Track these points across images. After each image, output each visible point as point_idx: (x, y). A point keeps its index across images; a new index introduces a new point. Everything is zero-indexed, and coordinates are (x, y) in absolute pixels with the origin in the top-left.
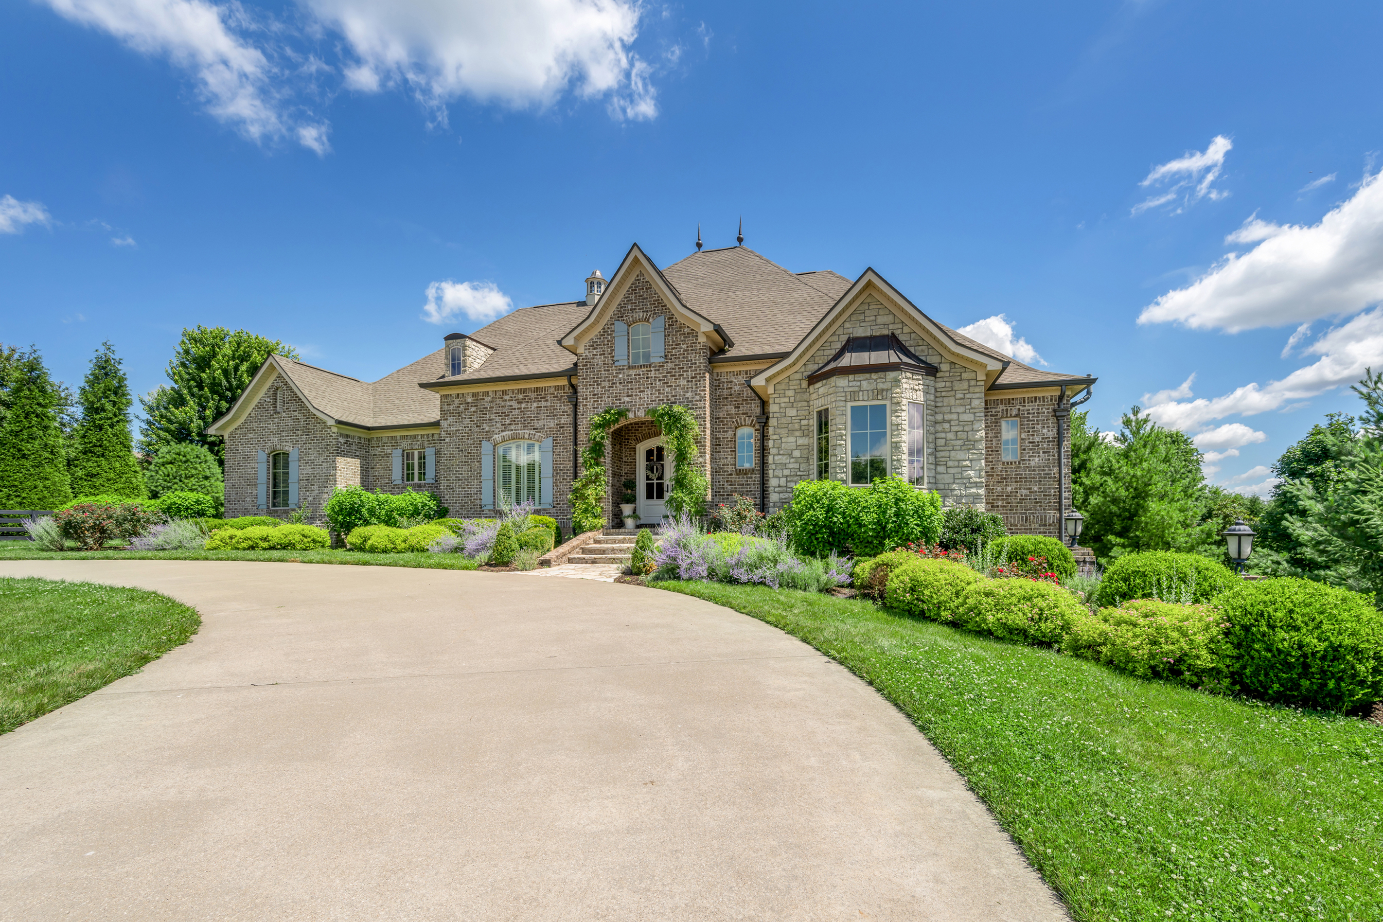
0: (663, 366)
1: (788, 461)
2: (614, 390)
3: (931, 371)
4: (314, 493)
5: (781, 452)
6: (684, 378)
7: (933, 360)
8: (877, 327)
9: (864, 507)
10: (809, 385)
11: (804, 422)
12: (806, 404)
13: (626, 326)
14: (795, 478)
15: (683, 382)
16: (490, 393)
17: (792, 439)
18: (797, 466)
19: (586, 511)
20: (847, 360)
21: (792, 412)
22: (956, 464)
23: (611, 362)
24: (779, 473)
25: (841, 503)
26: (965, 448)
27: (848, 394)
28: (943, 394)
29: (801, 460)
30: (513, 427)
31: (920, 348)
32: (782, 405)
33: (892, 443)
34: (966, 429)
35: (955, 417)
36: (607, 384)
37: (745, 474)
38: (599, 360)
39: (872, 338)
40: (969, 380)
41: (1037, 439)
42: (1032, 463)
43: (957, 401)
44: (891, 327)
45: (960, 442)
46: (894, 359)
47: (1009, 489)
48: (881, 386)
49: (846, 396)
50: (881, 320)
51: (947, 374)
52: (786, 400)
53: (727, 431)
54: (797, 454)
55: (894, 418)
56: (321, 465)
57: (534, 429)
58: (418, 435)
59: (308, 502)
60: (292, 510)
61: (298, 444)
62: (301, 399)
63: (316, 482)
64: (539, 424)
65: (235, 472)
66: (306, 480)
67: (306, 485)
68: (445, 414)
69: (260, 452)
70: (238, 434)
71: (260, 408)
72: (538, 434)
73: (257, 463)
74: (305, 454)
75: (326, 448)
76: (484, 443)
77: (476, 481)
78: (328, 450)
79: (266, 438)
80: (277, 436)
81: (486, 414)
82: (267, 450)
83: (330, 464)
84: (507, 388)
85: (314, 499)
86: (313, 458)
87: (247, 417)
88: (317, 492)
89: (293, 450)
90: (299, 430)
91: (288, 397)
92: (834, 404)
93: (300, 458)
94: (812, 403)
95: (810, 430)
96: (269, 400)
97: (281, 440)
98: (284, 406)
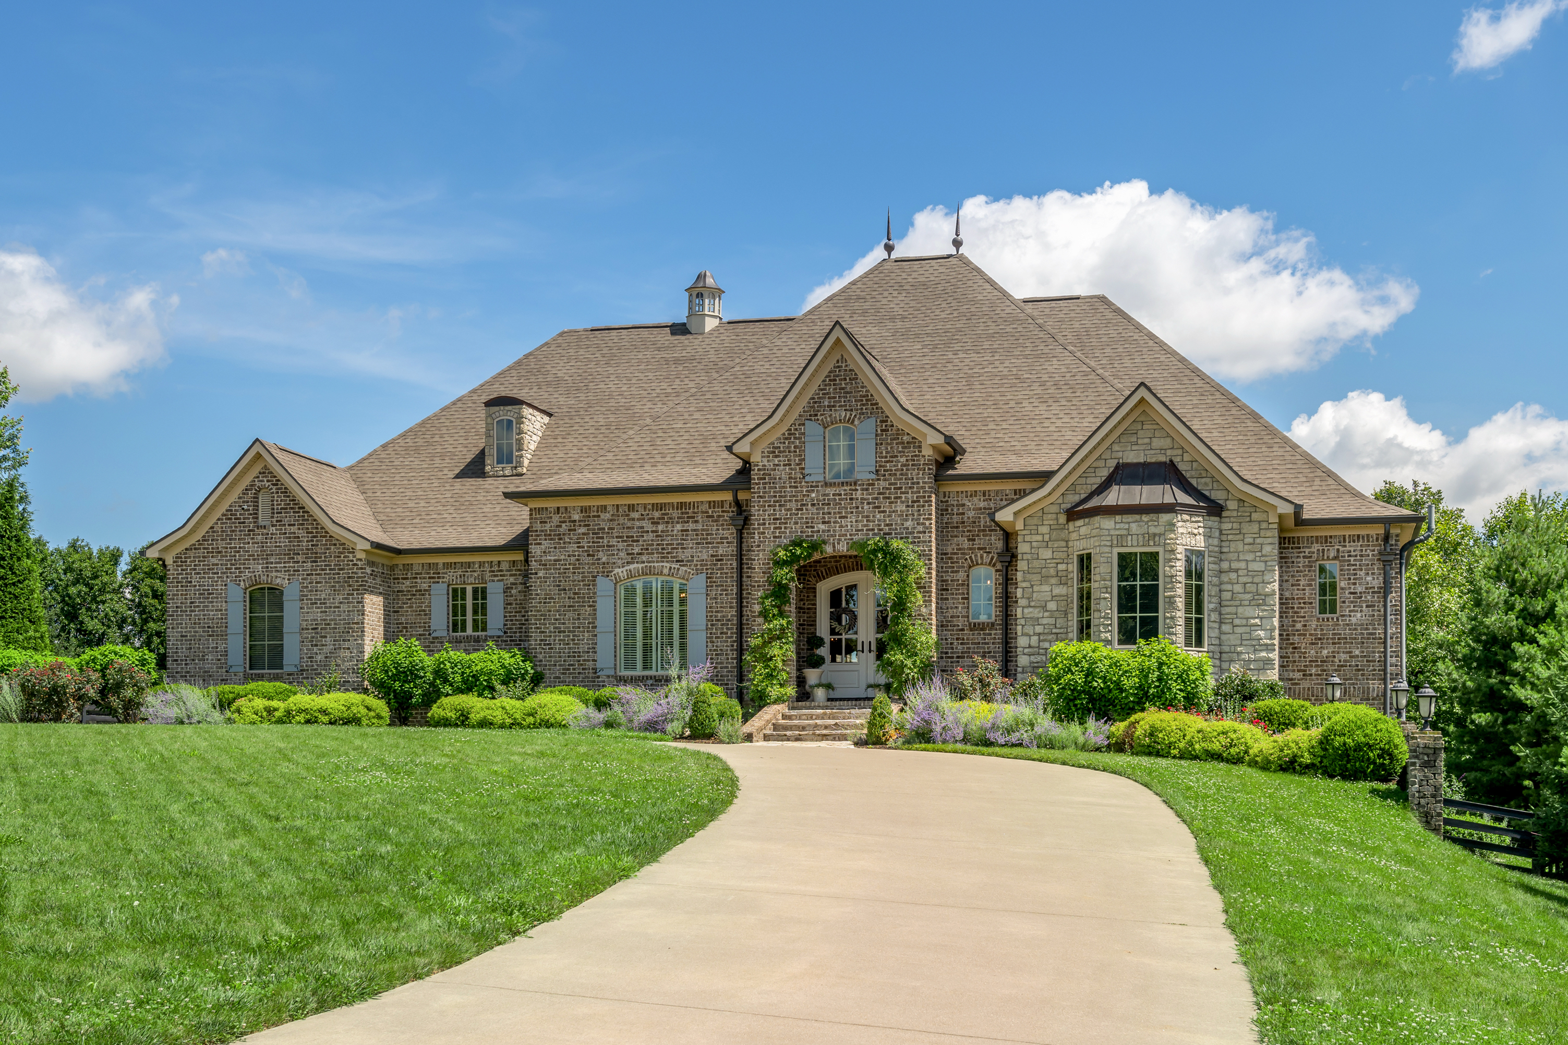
0: (873, 484)
1: (1041, 615)
2: (804, 515)
3: (1215, 509)
4: (326, 650)
5: (1032, 604)
6: (902, 502)
7: (1218, 496)
8: (1153, 452)
9: (1126, 672)
10: (1068, 520)
11: (1062, 567)
12: (1064, 544)
13: (821, 428)
14: (1050, 637)
15: (901, 507)
16: (609, 508)
17: (1046, 588)
18: (1052, 621)
19: (770, 676)
20: (1113, 497)
21: (1046, 554)
22: (1244, 622)
23: (799, 475)
24: (1028, 630)
25: (1101, 667)
26: (1253, 603)
27: (1114, 538)
28: (1230, 537)
29: (1057, 614)
30: (644, 558)
31: (1204, 480)
32: (1034, 544)
33: (1165, 597)
34: (1256, 580)
35: (1243, 565)
36: (793, 505)
37: (982, 629)
38: (782, 473)
39: (1145, 465)
40: (1259, 522)
41: (1359, 589)
42: (1354, 620)
43: (1246, 547)
44: (1169, 452)
45: (1248, 596)
46: (1169, 499)
47: (1325, 652)
48: (1152, 530)
49: (1112, 540)
50: (1157, 443)
51: (1235, 514)
52: (1039, 538)
53: (957, 572)
54: (1052, 606)
55: (1167, 569)
56: (339, 607)
57: (677, 561)
58: (473, 563)
59: (316, 661)
60: (288, 675)
61: (299, 575)
62: (304, 508)
63: (330, 633)
64: (684, 555)
65: (187, 615)
66: (313, 629)
67: (313, 637)
68: (538, 536)
69: (231, 586)
70: (190, 557)
71: (230, 519)
72: (684, 568)
73: (226, 602)
74: (311, 591)
75: (346, 582)
76: (599, 579)
77: (586, 634)
78: (350, 586)
79: (240, 564)
80: (260, 562)
81: (602, 538)
82: (242, 583)
83: (354, 607)
84: (635, 502)
85: (326, 657)
86: (323, 596)
87: (207, 532)
88: (332, 647)
89: (289, 584)
90: (299, 554)
91: (280, 504)
92: (1098, 550)
93: (302, 596)
94: (1072, 544)
95: (1069, 577)
96: (245, 507)
97: (267, 568)
98: (273, 517)
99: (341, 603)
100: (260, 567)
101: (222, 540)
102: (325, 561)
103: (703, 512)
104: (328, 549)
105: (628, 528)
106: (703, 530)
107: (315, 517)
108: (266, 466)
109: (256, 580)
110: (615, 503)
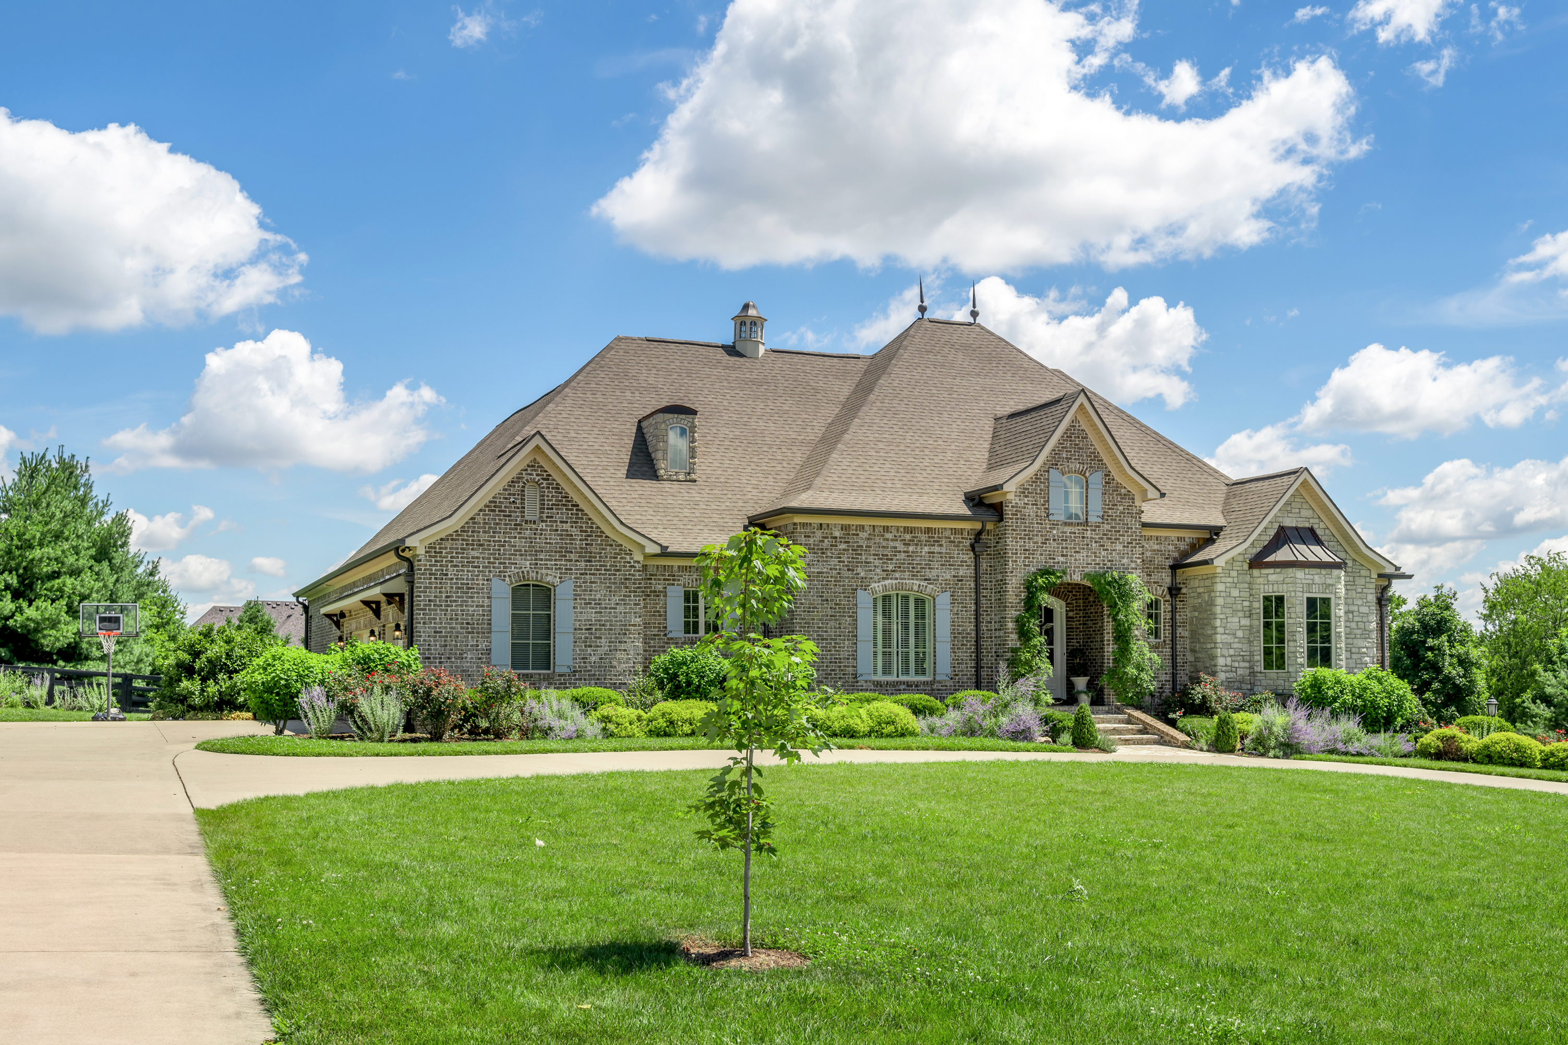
0: (1099, 527)
1: (1232, 640)
2: (1048, 548)
4: (601, 651)
5: (1227, 632)
6: (1121, 543)
8: (1300, 519)
10: (1254, 568)
11: (1246, 604)
12: (1247, 586)
13: (1061, 476)
15: (1119, 547)
16: (867, 528)
17: (1236, 620)
21: (1235, 593)
22: (1358, 650)
23: (1044, 514)
24: (1225, 652)
26: (1363, 636)
27: (1305, 586)
28: (1349, 587)
29: (1243, 641)
30: (897, 575)
31: (1331, 543)
32: (1228, 585)
33: (1336, 632)
34: (1364, 619)
35: (1356, 608)
36: (1039, 539)
37: (1156, 648)
38: (1031, 510)
39: (1298, 528)
40: (1365, 577)
43: (1358, 595)
44: (1311, 521)
45: (1359, 632)
48: (1329, 581)
49: (1303, 587)
50: (1303, 513)
51: (1352, 570)
52: (1230, 580)
54: (1240, 634)
55: (1336, 611)
56: (615, 608)
57: (925, 580)
59: (590, 663)
60: (559, 675)
61: (571, 574)
62: (578, 506)
63: (605, 634)
64: (932, 574)
65: (442, 610)
66: (586, 629)
67: (586, 638)
69: (496, 582)
70: (446, 548)
71: (494, 511)
72: (931, 586)
73: (488, 598)
74: (585, 591)
75: (622, 583)
76: (860, 593)
77: (847, 642)
78: (627, 587)
79: (505, 559)
80: (529, 558)
81: (861, 554)
82: (507, 579)
83: (630, 608)
84: (889, 524)
85: (601, 659)
86: (598, 596)
87: (467, 523)
88: (607, 648)
89: (561, 582)
90: (571, 552)
91: (551, 500)
92: (1293, 594)
93: (575, 595)
94: (1257, 587)
95: (1254, 612)
96: (512, 500)
97: (536, 564)
98: (543, 513)
99: (617, 604)
100: (528, 563)
101: (485, 532)
102: (600, 561)
103: (946, 538)
104: (603, 549)
105: (883, 547)
106: (946, 553)
107: (591, 516)
108: (535, 459)
109: (524, 577)
110: (872, 524)
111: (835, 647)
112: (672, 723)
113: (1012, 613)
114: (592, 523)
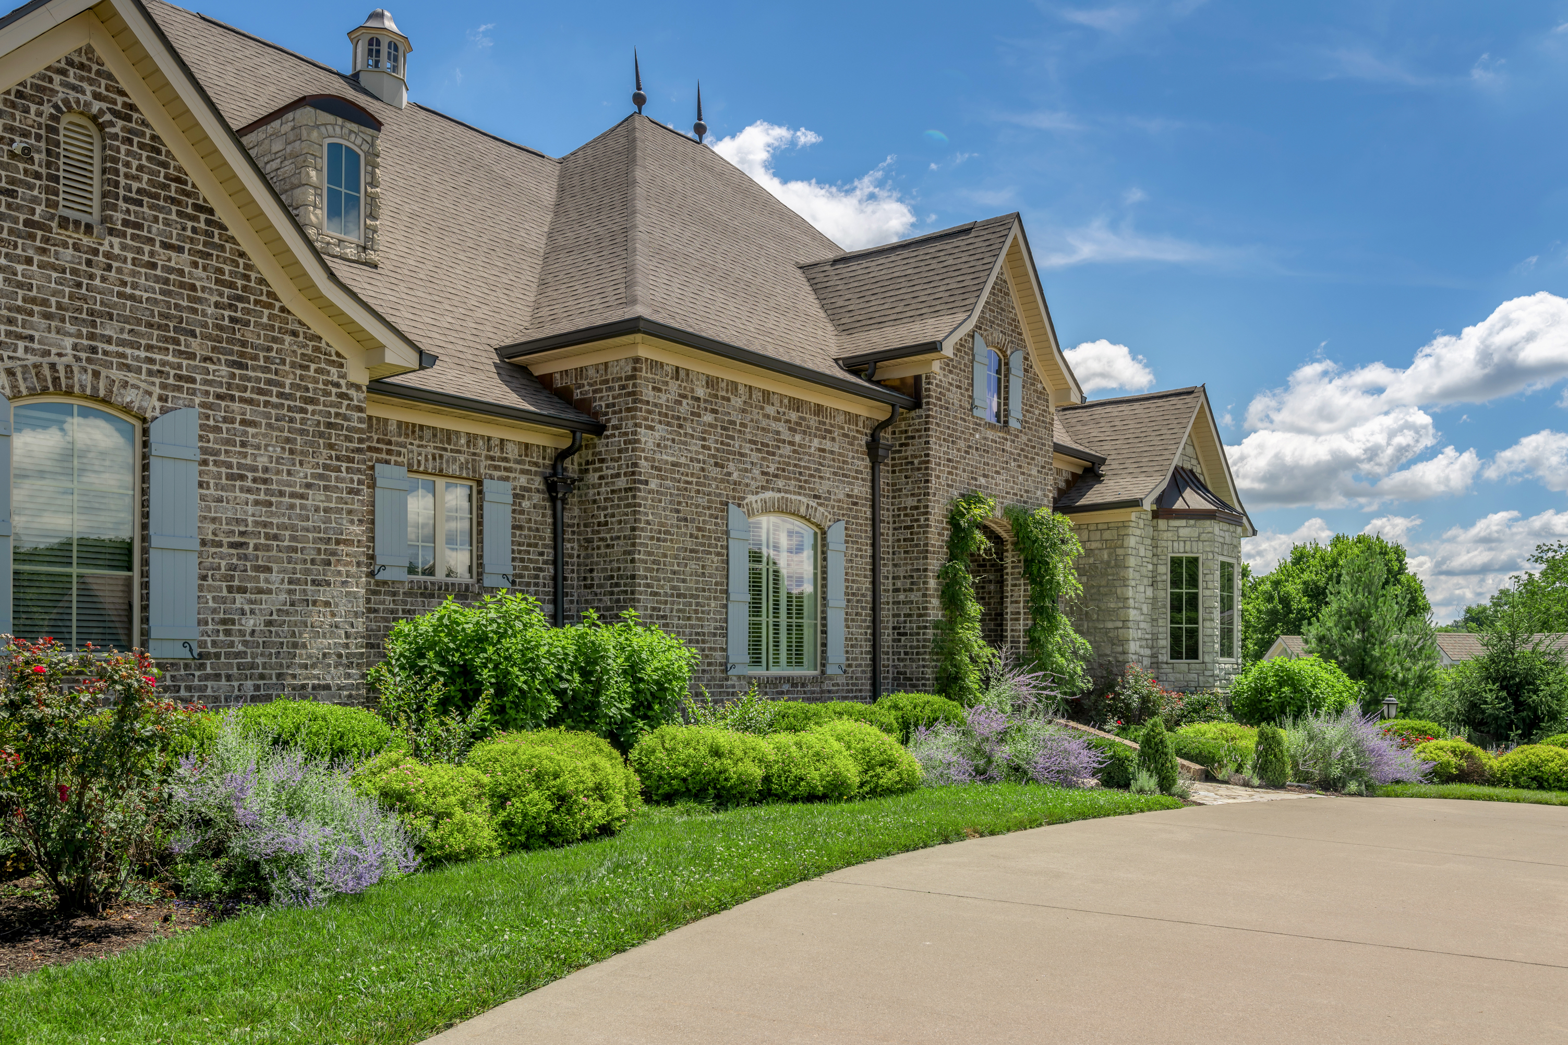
0: (1018, 436)
2: (970, 460)
4: (268, 603)
8: (1185, 458)
10: (1155, 517)
11: (1150, 567)
12: (1150, 542)
13: (985, 347)
14: (1144, 643)
17: (1143, 589)
18: (1145, 626)
21: (1142, 550)
23: (968, 405)
24: (1134, 634)
27: (1220, 545)
29: (1147, 618)
32: (1137, 539)
36: (962, 445)
38: (955, 397)
39: (1185, 471)
48: (1234, 542)
49: (1218, 547)
52: (1139, 532)
54: (1145, 609)
56: (302, 497)
57: (815, 497)
58: (457, 433)
59: (242, 633)
61: (193, 392)
62: (211, 211)
63: (279, 561)
64: (823, 487)
66: (232, 545)
67: (233, 568)
68: (649, 412)
72: (821, 509)
74: (228, 442)
75: (321, 435)
76: (732, 510)
77: (711, 603)
78: (331, 446)
80: (72, 329)
81: (732, 438)
84: (771, 389)
85: (269, 623)
86: (262, 461)
88: (283, 597)
89: (164, 411)
90: (193, 334)
91: (137, 178)
92: (1210, 556)
93: (204, 451)
94: (1164, 544)
95: (1159, 579)
96: (17, 147)
97: (94, 350)
98: (115, 208)
99: (308, 486)
100: (68, 342)
102: (266, 370)
103: (839, 426)
104: (275, 340)
105: (763, 429)
106: (840, 454)
107: (244, 247)
108: (89, 50)
109: (56, 380)
110: (748, 383)
111: (696, 612)
112: (562, 800)
113: (935, 563)
114: (248, 267)
